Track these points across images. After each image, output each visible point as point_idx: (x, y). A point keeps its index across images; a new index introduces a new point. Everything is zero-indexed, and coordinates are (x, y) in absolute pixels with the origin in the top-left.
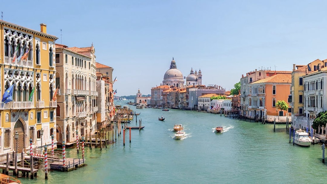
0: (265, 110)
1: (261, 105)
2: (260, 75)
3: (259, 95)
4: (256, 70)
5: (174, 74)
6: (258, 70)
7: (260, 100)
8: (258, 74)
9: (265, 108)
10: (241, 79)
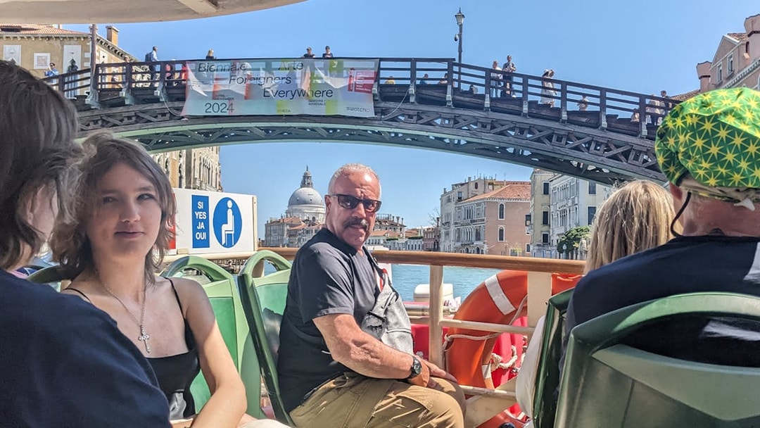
0: (486, 246)
1: (478, 239)
2: (476, 187)
3: (474, 221)
4: (470, 178)
5: (307, 198)
6: (472, 179)
7: (477, 230)
8: (472, 186)
9: (484, 243)
10: (442, 196)
